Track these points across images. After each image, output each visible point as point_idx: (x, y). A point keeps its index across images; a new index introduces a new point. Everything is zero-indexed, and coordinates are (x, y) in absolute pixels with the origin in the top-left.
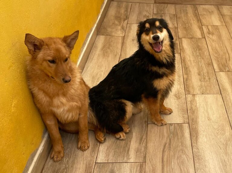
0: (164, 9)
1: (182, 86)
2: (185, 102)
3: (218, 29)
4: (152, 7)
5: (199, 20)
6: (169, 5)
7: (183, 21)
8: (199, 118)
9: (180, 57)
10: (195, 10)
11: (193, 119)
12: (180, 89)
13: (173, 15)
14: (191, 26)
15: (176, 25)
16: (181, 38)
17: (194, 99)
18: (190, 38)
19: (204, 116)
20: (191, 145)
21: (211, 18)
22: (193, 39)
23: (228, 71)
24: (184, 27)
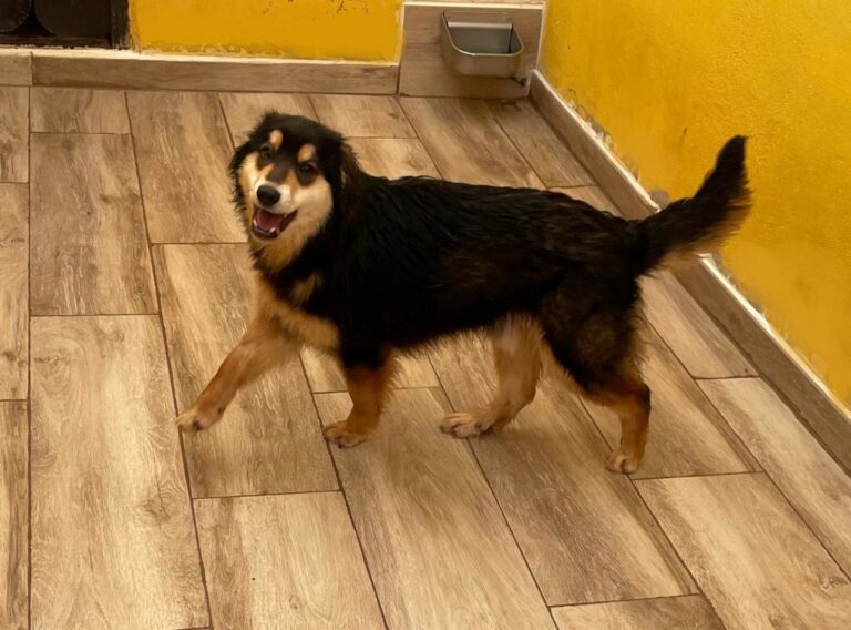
0: (76, 110)
1: (174, 465)
2: (189, 535)
4: (23, 100)
6: (99, 94)
7: (166, 168)
8: (254, 601)
9: (159, 329)
10: (216, 118)
11: (227, 610)
12: (168, 477)
13: (119, 140)
14: (203, 187)
15: (137, 186)
16: (158, 244)
17: (230, 519)
18: (200, 243)
19: (273, 590)
22: (212, 248)
24: (170, 195)
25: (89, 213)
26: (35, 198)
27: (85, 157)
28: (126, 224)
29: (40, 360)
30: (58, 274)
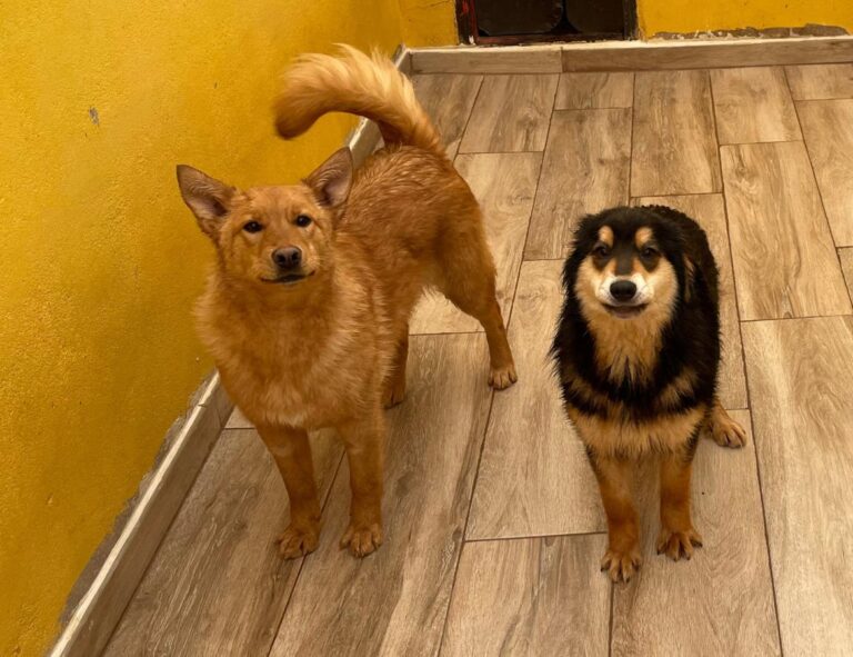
0: (593, 91)
3: (775, 157)
4: (553, 86)
5: (712, 127)
6: (613, 75)
7: (655, 134)
10: (704, 90)
13: (622, 114)
14: (681, 148)
15: (629, 150)
16: (636, 198)
18: (671, 194)
20: (607, 622)
21: (754, 117)
23: (789, 316)
24: (654, 157)
25: (586, 174)
26: (546, 163)
27: (592, 128)
28: (614, 181)
29: (523, 297)
30: (551, 225)
